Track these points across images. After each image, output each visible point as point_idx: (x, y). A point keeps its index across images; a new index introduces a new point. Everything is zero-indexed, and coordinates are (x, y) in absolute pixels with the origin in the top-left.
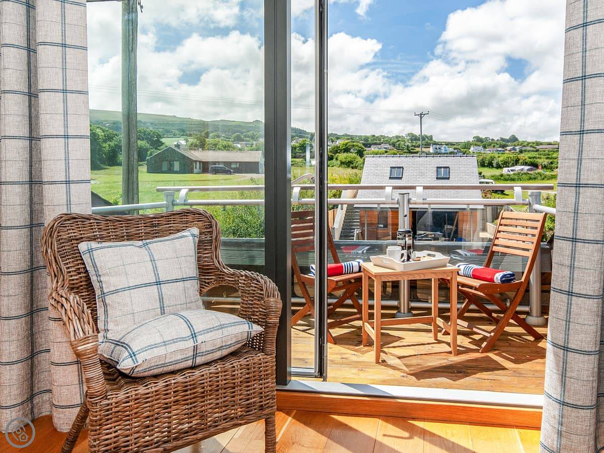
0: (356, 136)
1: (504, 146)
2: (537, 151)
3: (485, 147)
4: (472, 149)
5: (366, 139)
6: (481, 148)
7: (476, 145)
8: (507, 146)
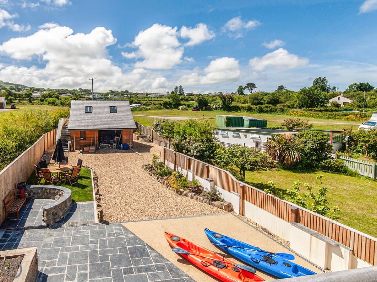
0: (54, 89)
1: (123, 95)
2: (138, 97)
3: (115, 95)
4: (109, 96)
5: (59, 91)
6: (113, 95)
7: (111, 94)
8: (125, 95)
